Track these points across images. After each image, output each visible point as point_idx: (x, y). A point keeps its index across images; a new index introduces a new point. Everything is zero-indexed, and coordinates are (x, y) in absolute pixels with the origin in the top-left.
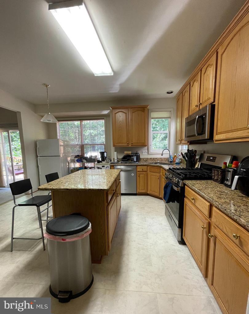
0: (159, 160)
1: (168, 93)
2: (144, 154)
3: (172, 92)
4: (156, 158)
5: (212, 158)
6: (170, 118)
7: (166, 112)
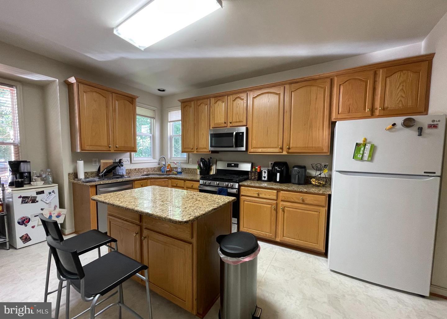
0: (145, 170)
1: (159, 90)
2: (126, 163)
3: (164, 91)
4: (142, 169)
5: (233, 165)
6: (154, 118)
7: (150, 110)
